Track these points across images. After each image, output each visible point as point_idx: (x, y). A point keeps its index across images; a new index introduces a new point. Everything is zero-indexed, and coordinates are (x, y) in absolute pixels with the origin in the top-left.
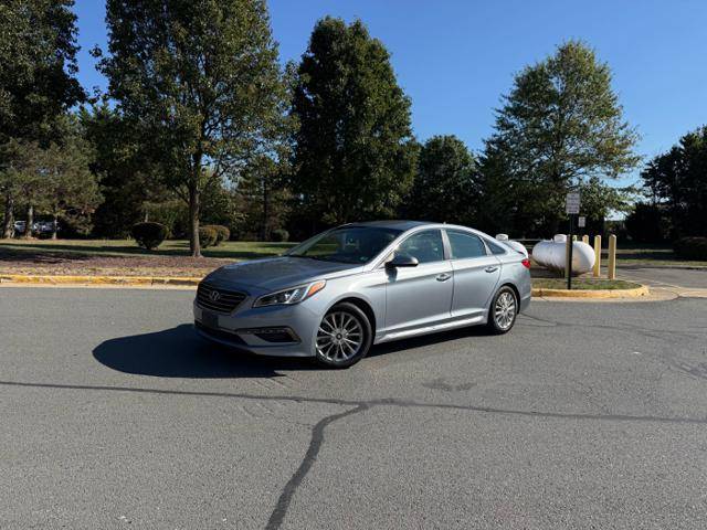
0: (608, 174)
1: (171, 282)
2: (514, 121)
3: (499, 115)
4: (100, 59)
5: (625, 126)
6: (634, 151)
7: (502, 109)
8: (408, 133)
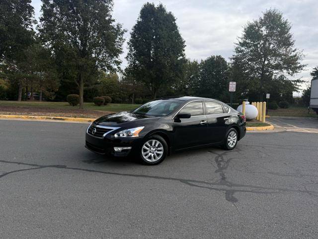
0: (289, 73)
1: (54, 119)
2: (243, 48)
3: (237, 46)
4: (36, 25)
5: (295, 50)
6: (301, 62)
7: (238, 43)
8: (182, 55)
